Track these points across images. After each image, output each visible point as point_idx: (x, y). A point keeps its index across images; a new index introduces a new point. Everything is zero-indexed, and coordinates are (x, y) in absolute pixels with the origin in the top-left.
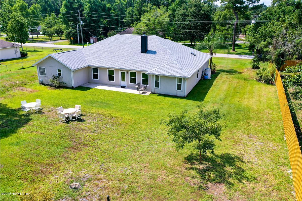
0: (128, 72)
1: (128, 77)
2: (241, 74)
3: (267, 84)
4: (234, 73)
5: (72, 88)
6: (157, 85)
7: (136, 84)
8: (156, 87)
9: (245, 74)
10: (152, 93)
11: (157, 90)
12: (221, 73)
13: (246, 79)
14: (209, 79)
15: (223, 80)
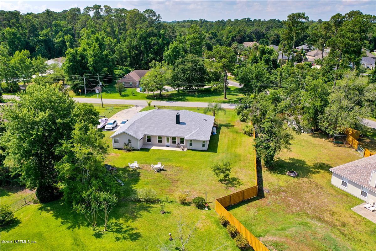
0: (171, 138)
1: (171, 140)
2: (234, 127)
3: (249, 136)
4: (229, 126)
5: (138, 150)
6: (191, 145)
7: (176, 144)
8: (190, 146)
9: (237, 127)
10: (187, 149)
11: (191, 147)
12: (221, 128)
13: (237, 132)
14: (215, 135)
15: (224, 134)
